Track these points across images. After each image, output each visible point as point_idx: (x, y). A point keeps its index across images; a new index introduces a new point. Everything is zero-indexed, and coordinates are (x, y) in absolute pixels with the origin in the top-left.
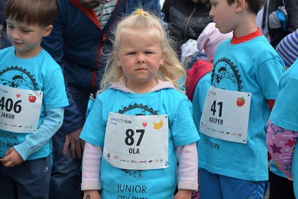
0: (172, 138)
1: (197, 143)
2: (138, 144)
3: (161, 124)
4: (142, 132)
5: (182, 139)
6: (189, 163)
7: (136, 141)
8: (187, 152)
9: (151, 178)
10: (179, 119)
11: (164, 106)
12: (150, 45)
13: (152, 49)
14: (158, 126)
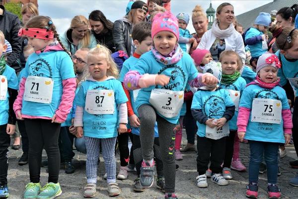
0: (116, 101)
1: (127, 102)
2: (101, 103)
3: (111, 94)
4: (103, 97)
5: (120, 101)
6: (123, 111)
7: (100, 101)
8: (123, 107)
9: (107, 118)
10: (118, 92)
11: (112, 87)
12: (100, 61)
13: (101, 62)
14: (110, 95)
